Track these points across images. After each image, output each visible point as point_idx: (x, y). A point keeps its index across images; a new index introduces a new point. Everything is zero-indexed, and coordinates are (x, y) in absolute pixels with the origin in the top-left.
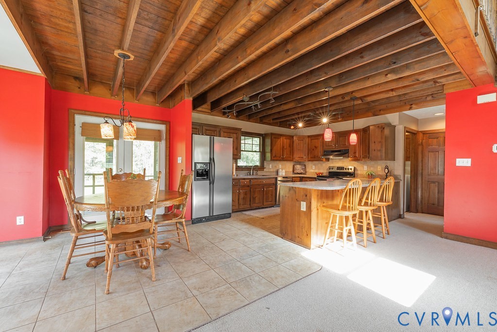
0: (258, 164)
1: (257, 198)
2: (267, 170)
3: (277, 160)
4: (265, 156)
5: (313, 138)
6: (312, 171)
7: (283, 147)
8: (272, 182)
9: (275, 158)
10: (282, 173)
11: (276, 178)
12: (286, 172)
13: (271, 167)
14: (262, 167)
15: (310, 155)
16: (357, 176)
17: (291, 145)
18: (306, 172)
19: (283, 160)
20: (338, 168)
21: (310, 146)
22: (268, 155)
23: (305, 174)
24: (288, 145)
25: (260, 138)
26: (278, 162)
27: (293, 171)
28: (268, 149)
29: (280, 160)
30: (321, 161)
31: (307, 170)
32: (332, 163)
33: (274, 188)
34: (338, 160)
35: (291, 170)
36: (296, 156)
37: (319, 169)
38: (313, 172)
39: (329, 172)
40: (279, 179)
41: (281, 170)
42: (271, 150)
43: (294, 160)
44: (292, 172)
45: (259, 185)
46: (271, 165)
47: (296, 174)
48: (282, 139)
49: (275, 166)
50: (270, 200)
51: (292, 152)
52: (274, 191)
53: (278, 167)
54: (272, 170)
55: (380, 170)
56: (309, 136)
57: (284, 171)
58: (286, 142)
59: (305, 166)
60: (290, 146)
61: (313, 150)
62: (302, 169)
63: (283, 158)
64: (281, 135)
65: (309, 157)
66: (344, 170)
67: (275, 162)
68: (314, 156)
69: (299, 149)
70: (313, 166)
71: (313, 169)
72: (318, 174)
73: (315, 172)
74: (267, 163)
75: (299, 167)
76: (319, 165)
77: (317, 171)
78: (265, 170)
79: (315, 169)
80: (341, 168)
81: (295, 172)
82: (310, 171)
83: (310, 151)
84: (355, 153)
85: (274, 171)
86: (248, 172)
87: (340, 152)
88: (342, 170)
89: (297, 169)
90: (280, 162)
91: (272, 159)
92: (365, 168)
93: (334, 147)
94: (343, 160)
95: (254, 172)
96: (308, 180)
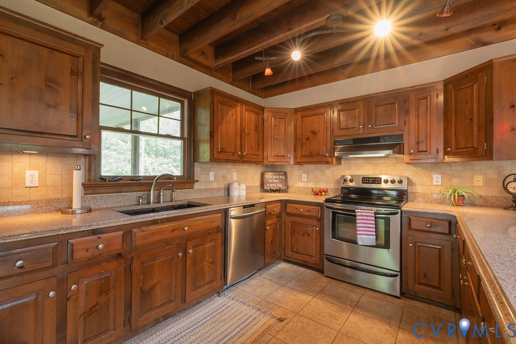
0: (177, 171)
1: (158, 290)
2: (203, 187)
3: (228, 161)
4: (195, 151)
5: (306, 113)
6: (301, 185)
7: (242, 130)
8: (215, 224)
9: (221, 156)
10: (240, 193)
11: (226, 212)
12: (248, 188)
13: (212, 178)
14: (187, 180)
15: (299, 150)
16: (415, 198)
17: (260, 127)
18: (288, 187)
19: (242, 160)
20: (366, 180)
21: (299, 132)
22: (205, 150)
23: (285, 191)
24: (253, 127)
25: (182, 103)
26: (229, 166)
27: (262, 185)
28: (204, 131)
29: (233, 161)
30: (327, 163)
31: (290, 183)
32: (349, 168)
33: (220, 242)
34: (363, 161)
35: (257, 183)
36: (270, 154)
37: (316, 182)
38: (305, 188)
39: (342, 188)
40: (233, 212)
41: (236, 185)
42: (212, 134)
43: (266, 162)
44: (259, 189)
45: (167, 242)
46: (212, 174)
47: (267, 191)
48: (238, 109)
49: (223, 177)
50: (207, 280)
51: (261, 144)
52: (220, 251)
53: (229, 177)
54: (215, 186)
55: (480, 184)
56: (297, 110)
57: (243, 186)
58: (249, 117)
59: (285, 174)
60: (256, 129)
61: (308, 139)
62: (281, 181)
63: (242, 156)
64: (238, 100)
65: (299, 155)
66: (380, 183)
67: (223, 166)
68: (310, 152)
69: (275, 137)
70: (303, 175)
71: (303, 180)
72: (317, 192)
73: (307, 186)
74: (203, 168)
75: (274, 177)
76: (318, 173)
77: (311, 185)
78: (196, 186)
79: (308, 182)
80: (372, 179)
81: (266, 188)
82: (296, 185)
83: (300, 143)
84: (422, 142)
85: (220, 188)
86: (139, 194)
87: (379, 142)
88: (375, 183)
89: (270, 181)
90: (233, 166)
91: (215, 157)
92: (435, 180)
93: (360, 129)
94: (376, 162)
95: (162, 194)
96: (302, 210)
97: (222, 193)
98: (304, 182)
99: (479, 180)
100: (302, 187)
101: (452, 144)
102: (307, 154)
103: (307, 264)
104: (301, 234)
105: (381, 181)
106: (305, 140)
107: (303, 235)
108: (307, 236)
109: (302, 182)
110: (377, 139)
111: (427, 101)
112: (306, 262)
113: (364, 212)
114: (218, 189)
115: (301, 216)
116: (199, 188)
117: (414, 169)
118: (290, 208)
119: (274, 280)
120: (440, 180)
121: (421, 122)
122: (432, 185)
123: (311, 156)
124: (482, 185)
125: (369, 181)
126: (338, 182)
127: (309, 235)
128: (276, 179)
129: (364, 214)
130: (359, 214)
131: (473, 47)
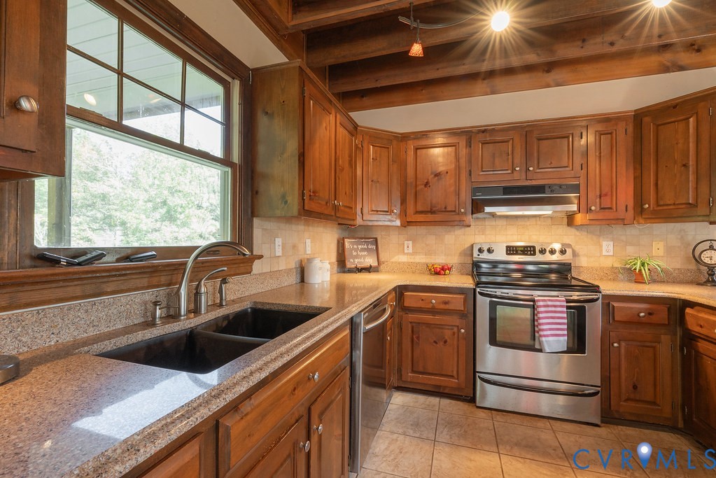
2: (267, 269)
6: (403, 259)
8: (345, 351)
10: (323, 275)
11: (353, 321)
13: (279, 251)
15: (410, 203)
19: (336, 215)
20: (512, 249)
25: (227, 86)
27: (341, 262)
31: (383, 256)
32: (483, 232)
36: (367, 207)
37: (429, 253)
38: (409, 264)
41: (317, 262)
42: (302, 158)
43: (359, 221)
44: (336, 267)
46: (279, 242)
47: (350, 271)
49: (294, 247)
53: (301, 247)
54: (283, 265)
55: (661, 253)
56: (406, 137)
59: (376, 241)
61: (427, 184)
62: (370, 253)
63: (337, 208)
65: (410, 210)
66: (534, 254)
67: (294, 227)
68: (431, 206)
69: (375, 178)
70: (406, 242)
71: (406, 251)
72: (439, 270)
73: (412, 261)
74: (266, 230)
75: (360, 247)
76: (431, 240)
77: (421, 259)
78: (257, 267)
79: (414, 253)
80: (520, 249)
81: (349, 265)
82: (393, 260)
83: (413, 191)
84: (606, 195)
85: (290, 270)
86: (148, 295)
87: (544, 193)
88: (526, 254)
89: (355, 254)
90: (306, 228)
91: (306, 208)
92: (604, 248)
93: (515, 173)
94: (523, 223)
95: (203, 290)
96: (434, 301)
97: (293, 279)
98: (408, 254)
99: (658, 248)
100: (404, 263)
101: (650, 199)
102: (426, 210)
103: (441, 391)
104: (432, 341)
105: (534, 251)
106: (423, 186)
107: (435, 342)
108: (442, 343)
109: (404, 254)
110: (540, 189)
111: (612, 137)
112: (439, 387)
113: (549, 300)
114: (288, 271)
115: (433, 311)
116: (260, 272)
117: (578, 233)
118: (411, 299)
119: (411, 432)
120: (611, 248)
121: (604, 167)
122: (601, 255)
123: (432, 212)
124: (662, 254)
125: (517, 251)
126: (463, 253)
127: (445, 342)
128: (363, 250)
129: (550, 303)
130: (541, 303)
131: (666, 69)
